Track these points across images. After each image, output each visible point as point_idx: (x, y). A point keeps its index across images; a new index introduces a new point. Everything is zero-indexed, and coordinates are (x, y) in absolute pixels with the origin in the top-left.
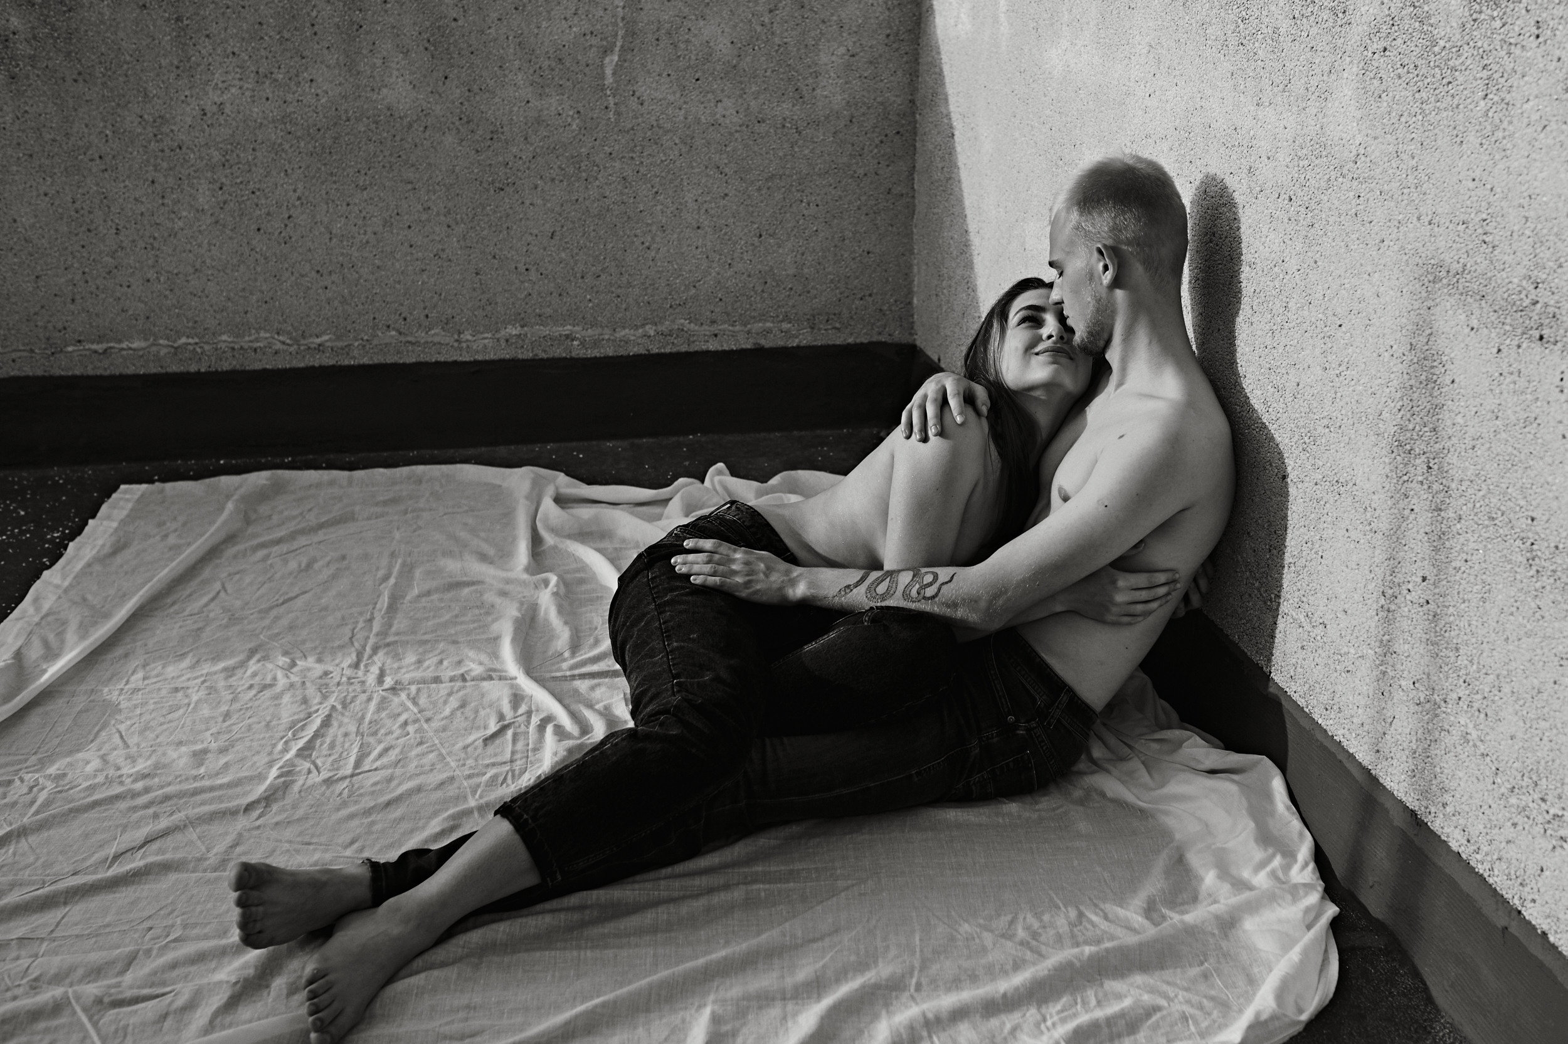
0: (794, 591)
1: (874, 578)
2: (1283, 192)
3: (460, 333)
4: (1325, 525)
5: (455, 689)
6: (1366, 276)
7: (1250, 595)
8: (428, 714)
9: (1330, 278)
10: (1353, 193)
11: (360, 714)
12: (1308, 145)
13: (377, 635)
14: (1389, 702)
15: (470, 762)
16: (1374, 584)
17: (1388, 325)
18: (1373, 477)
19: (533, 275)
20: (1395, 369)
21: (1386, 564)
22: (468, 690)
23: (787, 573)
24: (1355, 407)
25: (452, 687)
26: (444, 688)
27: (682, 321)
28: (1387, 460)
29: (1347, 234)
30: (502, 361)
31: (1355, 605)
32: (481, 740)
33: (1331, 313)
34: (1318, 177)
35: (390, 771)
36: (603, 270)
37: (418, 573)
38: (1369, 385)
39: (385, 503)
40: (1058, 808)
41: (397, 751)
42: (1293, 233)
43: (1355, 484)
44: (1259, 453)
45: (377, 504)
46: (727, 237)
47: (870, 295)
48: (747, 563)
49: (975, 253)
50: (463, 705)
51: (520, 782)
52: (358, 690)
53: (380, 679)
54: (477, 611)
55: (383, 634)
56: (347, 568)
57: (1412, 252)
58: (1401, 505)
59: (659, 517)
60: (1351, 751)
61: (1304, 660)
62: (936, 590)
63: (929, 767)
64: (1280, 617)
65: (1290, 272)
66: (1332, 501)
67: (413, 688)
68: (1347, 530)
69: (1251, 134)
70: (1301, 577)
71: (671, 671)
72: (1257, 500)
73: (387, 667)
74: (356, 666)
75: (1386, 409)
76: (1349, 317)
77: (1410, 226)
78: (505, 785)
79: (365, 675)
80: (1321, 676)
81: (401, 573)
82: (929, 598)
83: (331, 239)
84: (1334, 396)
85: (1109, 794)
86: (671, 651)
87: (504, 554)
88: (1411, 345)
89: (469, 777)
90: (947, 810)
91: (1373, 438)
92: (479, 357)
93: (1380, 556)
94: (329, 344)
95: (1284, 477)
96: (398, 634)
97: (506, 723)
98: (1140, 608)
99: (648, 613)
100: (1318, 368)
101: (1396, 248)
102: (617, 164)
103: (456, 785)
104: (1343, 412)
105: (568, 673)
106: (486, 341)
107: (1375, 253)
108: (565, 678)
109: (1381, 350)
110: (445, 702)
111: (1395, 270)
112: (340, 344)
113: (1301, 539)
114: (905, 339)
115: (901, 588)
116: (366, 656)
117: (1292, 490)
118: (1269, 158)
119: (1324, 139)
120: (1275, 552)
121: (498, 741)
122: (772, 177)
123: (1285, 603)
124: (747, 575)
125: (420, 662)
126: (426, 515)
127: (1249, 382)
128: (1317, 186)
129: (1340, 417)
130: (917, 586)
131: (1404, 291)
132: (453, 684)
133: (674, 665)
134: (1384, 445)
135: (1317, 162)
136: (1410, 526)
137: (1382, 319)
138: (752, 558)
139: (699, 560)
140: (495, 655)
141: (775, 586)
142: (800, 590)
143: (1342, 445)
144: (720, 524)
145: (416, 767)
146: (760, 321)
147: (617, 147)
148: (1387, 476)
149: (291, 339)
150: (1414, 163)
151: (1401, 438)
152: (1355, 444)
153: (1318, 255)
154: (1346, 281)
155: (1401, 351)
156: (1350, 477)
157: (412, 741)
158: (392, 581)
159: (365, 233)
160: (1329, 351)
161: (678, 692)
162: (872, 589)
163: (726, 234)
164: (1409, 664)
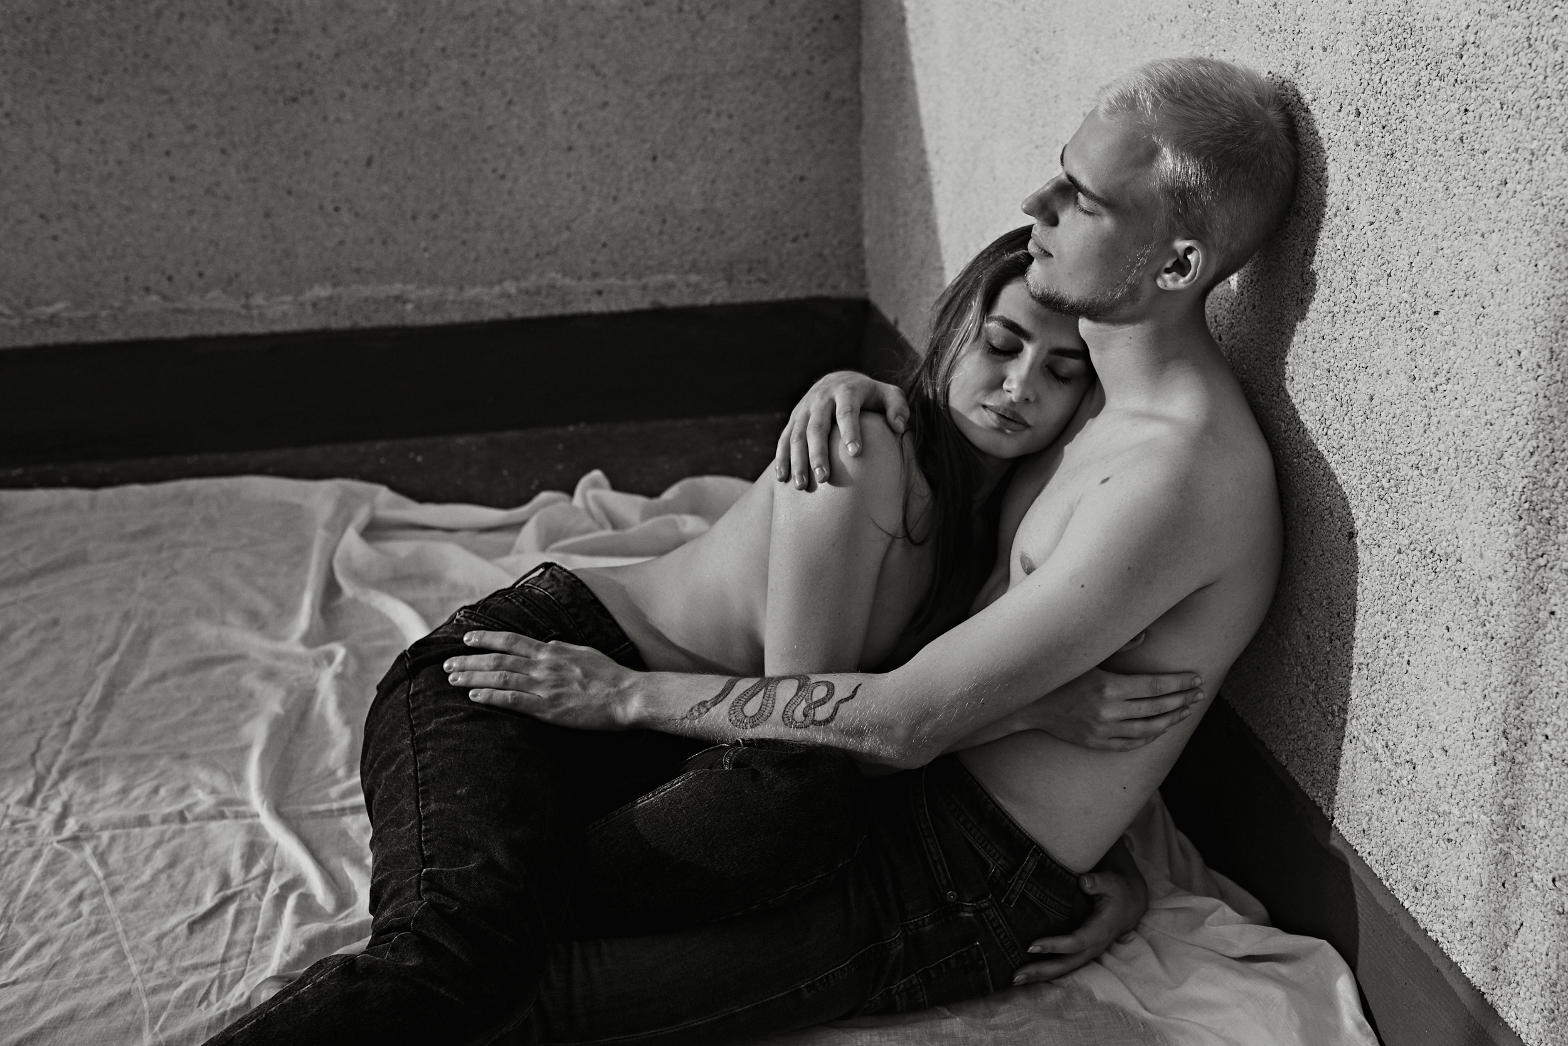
0: (624, 709)
1: (742, 691)
2: (1347, 102)
3: (248, 296)
4: (1414, 616)
5: (168, 835)
6: (1478, 238)
7: (1302, 701)
8: (118, 879)
9: (1421, 238)
10: (1457, 105)
11: (15, 883)
12: (1385, 28)
13: (73, 747)
14: (1514, 900)
15: (161, 965)
16: (1490, 718)
17: (1513, 317)
18: (1488, 554)
19: (345, 216)
20: (1524, 389)
21: (1509, 690)
22: (186, 837)
23: (616, 680)
24: (1459, 442)
25: (163, 833)
26: (150, 835)
27: (553, 275)
28: (1511, 530)
29: (1447, 170)
30: (309, 334)
31: (1460, 744)
32: (185, 925)
33: (1422, 293)
34: (1400, 79)
35: (35, 984)
36: (442, 207)
37: (156, 645)
38: (1482, 409)
39: (135, 536)
40: (1023, 1024)
41: (56, 946)
42: (1362, 165)
43: (1460, 560)
44: (1313, 495)
45: (122, 538)
46: (609, 162)
47: (806, 235)
48: (555, 668)
49: (935, 180)
50: (172, 865)
51: (228, 998)
52: (23, 842)
53: (59, 824)
54: (226, 704)
55: (82, 745)
56: (57, 639)
57: (1554, 202)
58: (1534, 602)
59: (507, 550)
60: (1454, 959)
61: (1383, 810)
62: (831, 711)
63: (827, 977)
64: (1346, 740)
65: (1358, 226)
66: (1423, 581)
67: (105, 836)
68: (1448, 629)
69: (1299, 13)
70: (1377, 686)
71: (421, 850)
72: (1312, 563)
73: (75, 801)
74: (29, 801)
75: (1510, 451)
76: (1451, 300)
77: (1551, 160)
78: (205, 1004)
79: (39, 815)
80: (1407, 839)
81: (131, 644)
82: (820, 723)
83: (57, 171)
84: (1426, 421)
85: (1099, 996)
86: (425, 818)
87: (286, 609)
88: (1552, 351)
89: (154, 991)
90: (858, 1033)
91: (1489, 493)
92: (278, 328)
93: (1498, 676)
94: (65, 315)
95: (1352, 535)
96: (104, 745)
97: (229, 892)
98: (1138, 726)
99: (402, 751)
100: (1402, 375)
101: (1527, 195)
102: (454, 64)
103: (130, 1006)
104: (1441, 447)
105: (335, 806)
106: (286, 307)
107: (1492, 201)
108: (330, 813)
109: (1502, 356)
110: (148, 859)
111: (1525, 230)
112: (81, 314)
113: (1376, 630)
114: (854, 292)
115: (780, 706)
116: (49, 783)
117: (1363, 556)
118: (1325, 49)
119: (1410, 19)
120: (1338, 643)
121: (211, 926)
122: (667, 79)
123: (1354, 721)
124: (555, 686)
125: (125, 791)
126: (188, 553)
127: (1299, 387)
128: (1399, 93)
129: (1436, 455)
130: (804, 704)
131: (1540, 264)
132: (165, 827)
133: (426, 841)
134: (1506, 505)
135: (1399, 55)
136: (1549, 638)
137: (1504, 307)
138: (562, 660)
139: (483, 664)
140: (238, 777)
141: (596, 702)
142: (632, 709)
143: (1440, 498)
144: (523, 603)
145: (78, 976)
146: (659, 272)
147: (452, 41)
148: (1512, 556)
149: (11, 308)
150: (1557, 56)
151: (1534, 498)
152: (1461, 498)
153: (1401, 202)
154: (1445, 244)
155: (1534, 360)
156: (1451, 549)
157: (83, 928)
158: (115, 658)
159: (106, 162)
160: (1419, 351)
161: (427, 890)
162: (738, 709)
163: (607, 157)
164: (1546, 850)
